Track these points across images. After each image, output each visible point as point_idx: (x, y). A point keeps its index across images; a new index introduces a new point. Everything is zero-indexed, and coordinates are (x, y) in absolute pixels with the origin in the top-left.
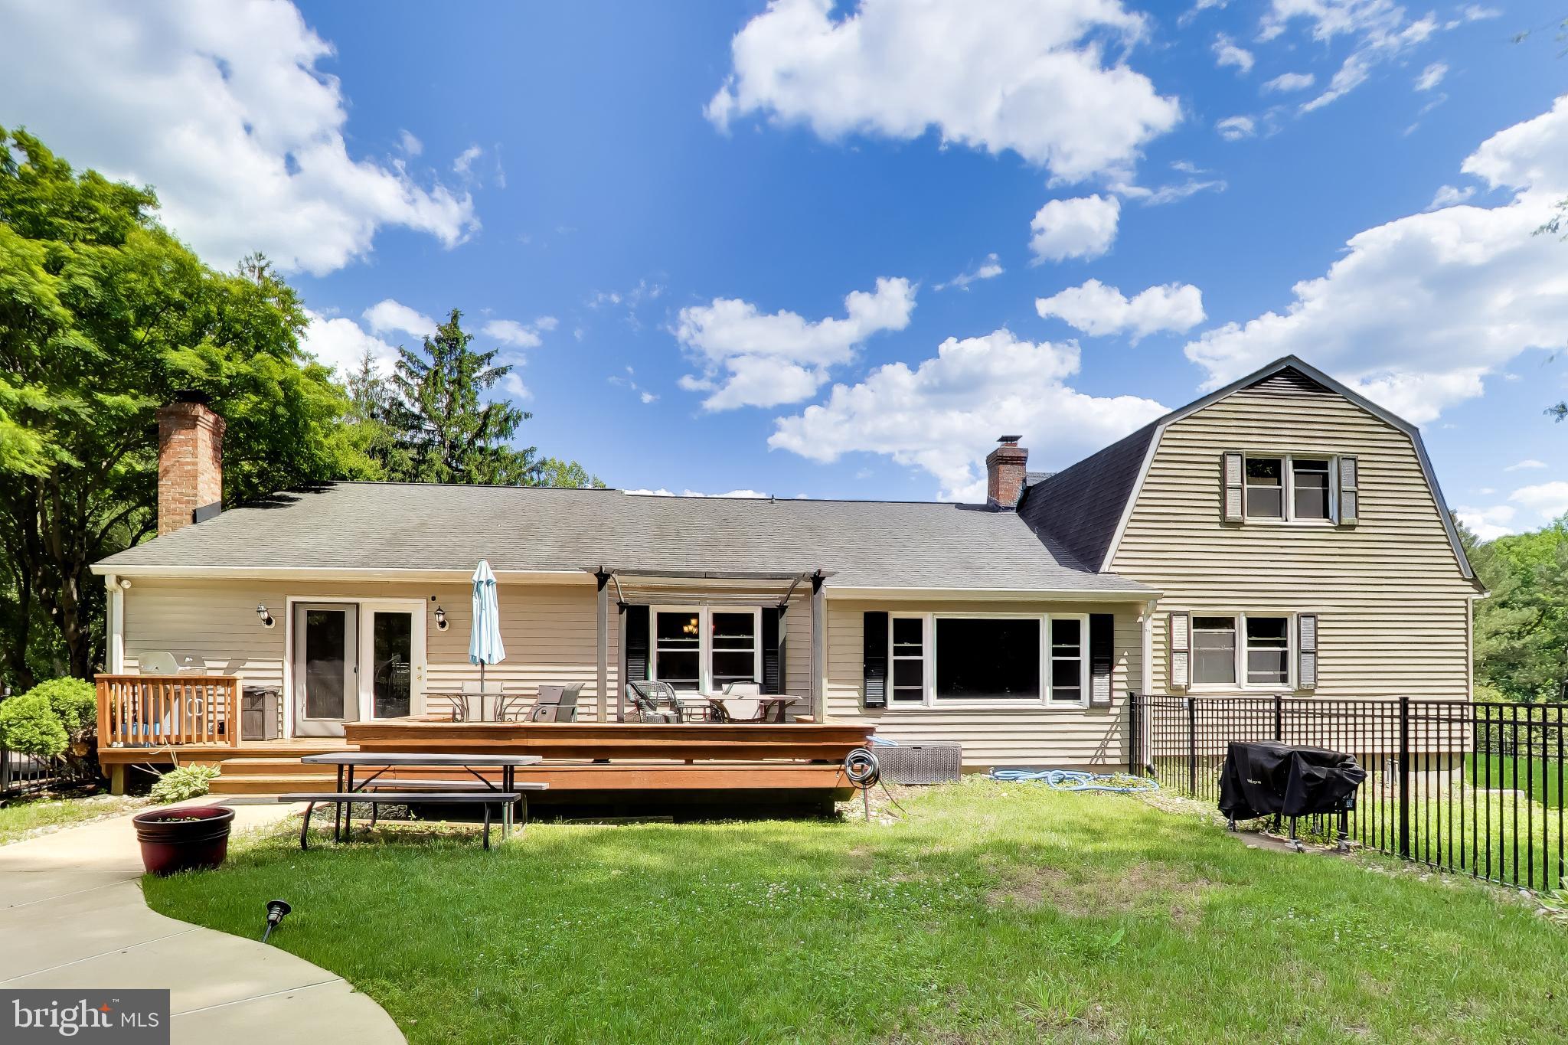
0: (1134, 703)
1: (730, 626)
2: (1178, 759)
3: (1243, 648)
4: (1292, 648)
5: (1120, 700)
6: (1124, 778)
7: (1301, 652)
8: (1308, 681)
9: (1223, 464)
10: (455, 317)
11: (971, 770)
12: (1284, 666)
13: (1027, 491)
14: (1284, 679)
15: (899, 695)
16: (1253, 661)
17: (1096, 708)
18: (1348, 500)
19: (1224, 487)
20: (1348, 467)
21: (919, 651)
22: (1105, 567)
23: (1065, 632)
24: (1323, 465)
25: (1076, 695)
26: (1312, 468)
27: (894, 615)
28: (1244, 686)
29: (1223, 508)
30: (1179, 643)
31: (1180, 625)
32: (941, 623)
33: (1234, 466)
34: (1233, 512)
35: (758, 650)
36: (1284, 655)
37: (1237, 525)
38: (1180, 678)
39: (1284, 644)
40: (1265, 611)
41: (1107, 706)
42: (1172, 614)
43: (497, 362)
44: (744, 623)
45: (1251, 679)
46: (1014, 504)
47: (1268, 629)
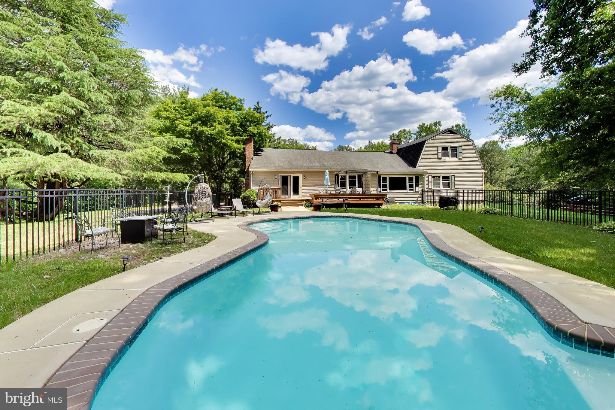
0: (423, 191)
1: (352, 178)
2: (431, 201)
3: (442, 182)
4: (450, 181)
5: (421, 190)
6: (422, 204)
7: (452, 182)
8: (453, 187)
9: (438, 148)
10: (258, 103)
11: (397, 203)
12: (449, 185)
13: (398, 149)
14: (449, 187)
15: (383, 190)
16: (444, 184)
17: (417, 192)
18: (461, 154)
19: (438, 152)
20: (460, 148)
21: (386, 182)
22: (417, 167)
23: (411, 179)
24: (456, 148)
25: (413, 190)
26: (454, 148)
27: (382, 176)
28: (442, 188)
29: (438, 156)
30: (430, 180)
31: (430, 177)
32: (390, 178)
33: (440, 148)
34: (440, 157)
35: (357, 182)
36: (449, 183)
37: (440, 159)
38: (430, 187)
39: (449, 181)
40: (446, 174)
41: (419, 192)
42: (429, 175)
43: (268, 114)
44: (354, 177)
45: (443, 187)
46: (396, 152)
47: (446, 178)
